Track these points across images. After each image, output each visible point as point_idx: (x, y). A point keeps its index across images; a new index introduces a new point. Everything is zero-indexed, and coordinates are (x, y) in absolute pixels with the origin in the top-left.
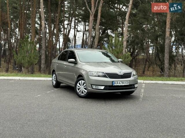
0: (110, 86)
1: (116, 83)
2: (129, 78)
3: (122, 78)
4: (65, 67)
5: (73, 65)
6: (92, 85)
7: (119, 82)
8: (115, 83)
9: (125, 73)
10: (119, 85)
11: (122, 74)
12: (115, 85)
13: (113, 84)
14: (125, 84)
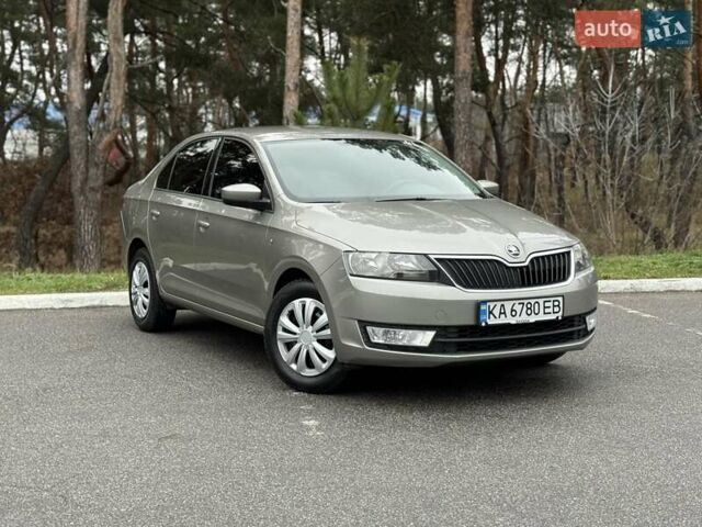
0: (462, 330)
1: (496, 312)
2: (560, 281)
3: (523, 285)
4: (200, 225)
5: (247, 214)
6: (364, 324)
7: (509, 307)
8: (491, 312)
9: (537, 258)
10: (513, 321)
11: (524, 260)
12: (492, 321)
13: (482, 318)
14: (542, 317)
